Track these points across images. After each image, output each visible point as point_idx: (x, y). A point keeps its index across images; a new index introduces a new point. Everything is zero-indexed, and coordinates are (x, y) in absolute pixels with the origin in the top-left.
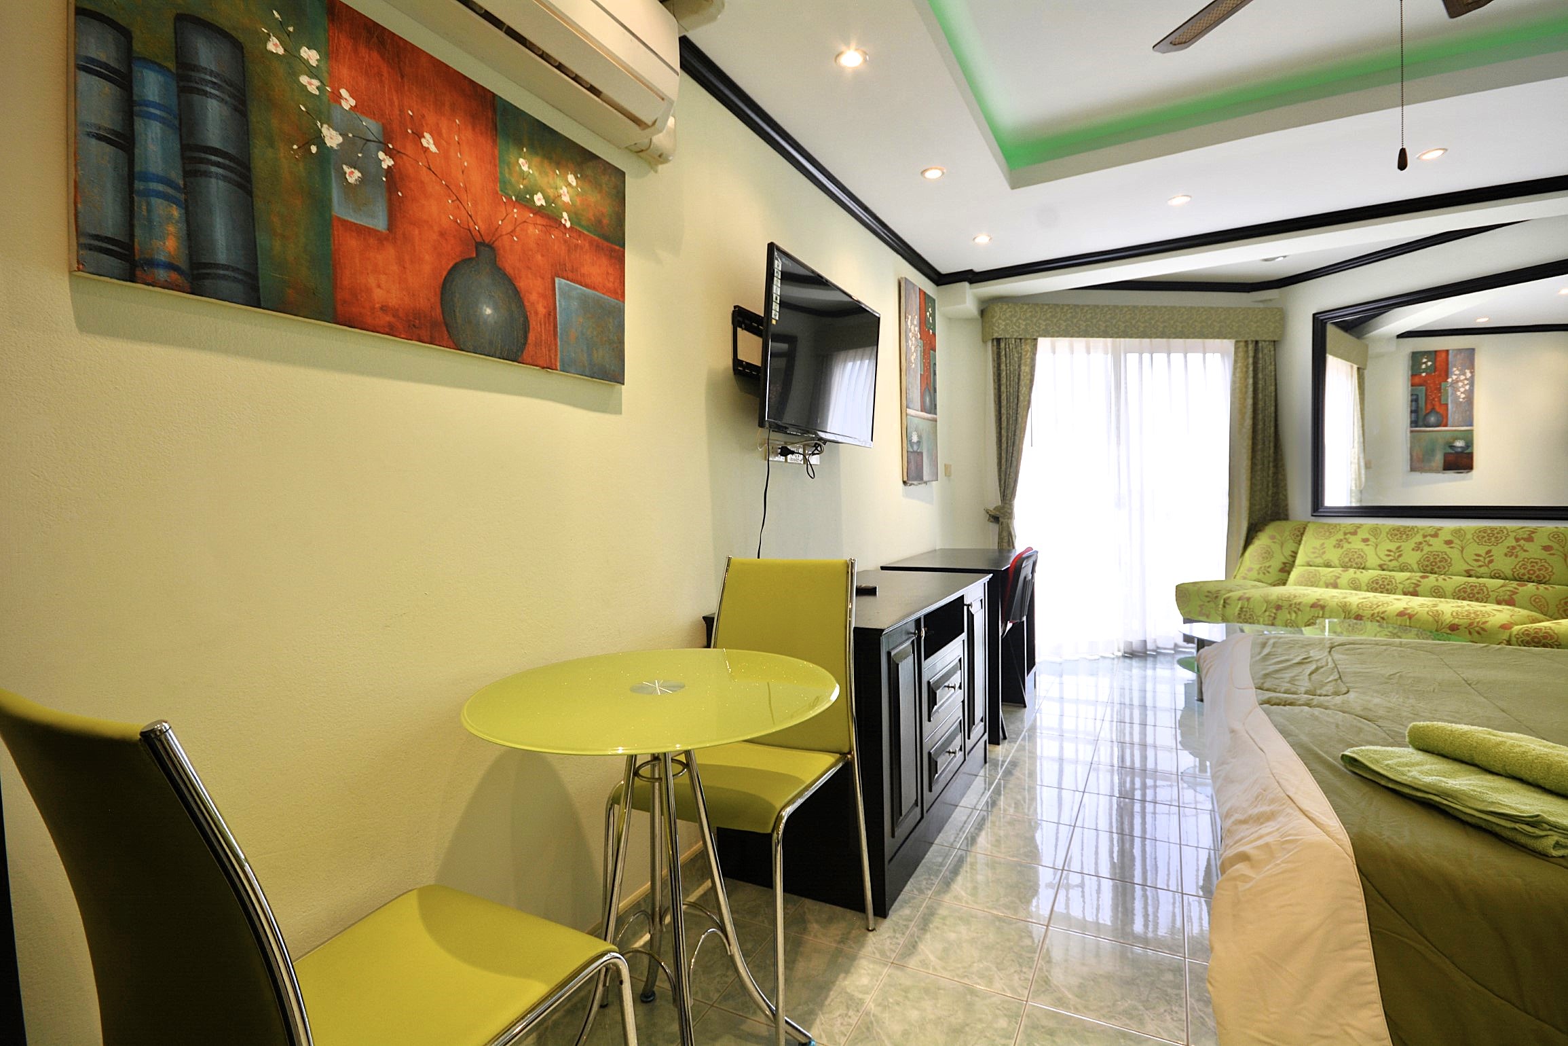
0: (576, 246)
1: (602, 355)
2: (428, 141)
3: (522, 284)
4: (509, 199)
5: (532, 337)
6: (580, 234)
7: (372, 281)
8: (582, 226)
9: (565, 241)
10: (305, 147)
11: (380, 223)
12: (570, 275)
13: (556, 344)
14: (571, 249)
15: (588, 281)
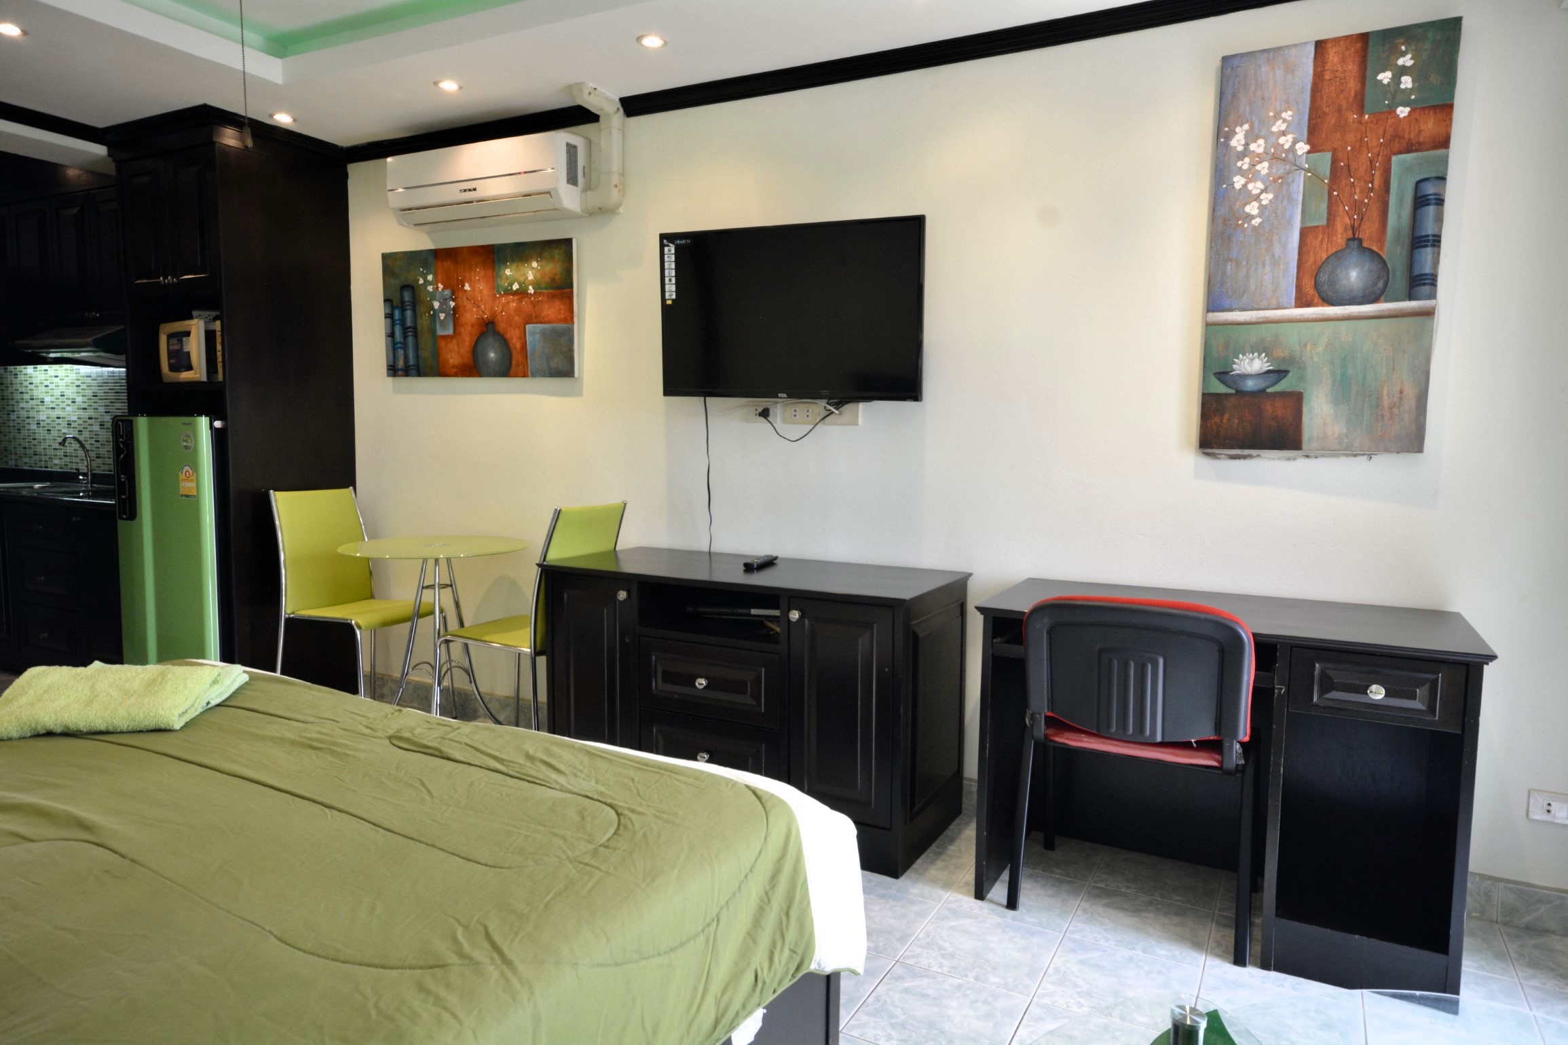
0: (538, 302)
1: (558, 362)
2: (467, 287)
3: (508, 336)
4: (500, 294)
5: (514, 362)
6: (541, 294)
7: (449, 356)
8: (541, 289)
9: (531, 302)
10: (429, 313)
11: (450, 332)
12: (535, 321)
13: (527, 363)
14: (534, 304)
15: (547, 319)
